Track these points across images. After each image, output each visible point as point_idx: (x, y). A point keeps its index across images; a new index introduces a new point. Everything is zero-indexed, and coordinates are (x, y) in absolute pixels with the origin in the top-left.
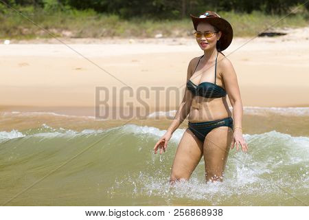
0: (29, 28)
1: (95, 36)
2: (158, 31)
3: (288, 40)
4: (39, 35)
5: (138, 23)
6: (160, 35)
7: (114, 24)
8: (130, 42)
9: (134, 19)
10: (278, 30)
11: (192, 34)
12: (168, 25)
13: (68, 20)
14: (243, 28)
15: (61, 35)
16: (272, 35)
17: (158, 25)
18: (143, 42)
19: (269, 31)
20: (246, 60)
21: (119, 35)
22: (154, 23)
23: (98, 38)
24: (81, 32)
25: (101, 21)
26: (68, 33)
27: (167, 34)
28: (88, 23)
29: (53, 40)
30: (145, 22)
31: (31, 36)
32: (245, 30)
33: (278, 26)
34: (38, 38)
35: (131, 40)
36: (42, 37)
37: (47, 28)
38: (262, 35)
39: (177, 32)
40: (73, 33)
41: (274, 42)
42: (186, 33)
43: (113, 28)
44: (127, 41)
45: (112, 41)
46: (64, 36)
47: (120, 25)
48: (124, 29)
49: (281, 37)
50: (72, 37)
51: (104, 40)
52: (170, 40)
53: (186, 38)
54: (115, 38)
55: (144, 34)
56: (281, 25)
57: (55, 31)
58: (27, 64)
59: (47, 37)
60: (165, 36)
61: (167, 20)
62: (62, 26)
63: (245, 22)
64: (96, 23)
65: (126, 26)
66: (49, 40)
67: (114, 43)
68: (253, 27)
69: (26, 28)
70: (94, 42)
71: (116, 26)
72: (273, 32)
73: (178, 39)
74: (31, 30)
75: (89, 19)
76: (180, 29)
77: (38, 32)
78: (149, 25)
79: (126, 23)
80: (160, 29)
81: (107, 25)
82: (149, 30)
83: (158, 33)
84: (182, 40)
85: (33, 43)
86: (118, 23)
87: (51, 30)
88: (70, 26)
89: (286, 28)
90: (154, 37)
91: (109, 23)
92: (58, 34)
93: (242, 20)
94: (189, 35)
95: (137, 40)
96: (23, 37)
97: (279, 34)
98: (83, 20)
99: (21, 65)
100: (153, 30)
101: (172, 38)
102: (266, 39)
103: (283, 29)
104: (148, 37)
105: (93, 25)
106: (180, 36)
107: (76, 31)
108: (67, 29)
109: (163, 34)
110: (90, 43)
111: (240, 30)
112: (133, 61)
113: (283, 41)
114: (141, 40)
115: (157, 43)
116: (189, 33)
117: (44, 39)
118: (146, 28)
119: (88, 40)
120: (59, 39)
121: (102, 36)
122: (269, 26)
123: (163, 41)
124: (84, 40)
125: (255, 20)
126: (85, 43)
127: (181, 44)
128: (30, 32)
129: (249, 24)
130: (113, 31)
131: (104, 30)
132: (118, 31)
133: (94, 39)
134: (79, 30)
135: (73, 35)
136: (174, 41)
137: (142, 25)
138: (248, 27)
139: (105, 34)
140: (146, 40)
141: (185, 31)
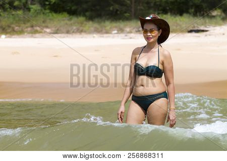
0: (19, 26)
1: (68, 32)
2: (114, 29)
3: (210, 35)
4: (27, 31)
5: (99, 23)
6: (116, 32)
7: (82, 23)
8: (94, 37)
9: (96, 20)
10: (202, 28)
11: (139, 31)
12: (121, 24)
13: (48, 21)
14: (176, 26)
15: (43, 31)
16: (198, 31)
17: (114, 24)
18: (103, 37)
19: (196, 29)
20: (179, 50)
21: (85, 32)
22: (111, 22)
23: (70, 34)
24: (58, 30)
25: (72, 21)
26: (48, 30)
27: (121, 30)
28: (63, 23)
29: (37, 35)
30: (104, 22)
31: (21, 32)
32: (178, 27)
33: (202, 25)
34: (26, 34)
35: (95, 35)
36: (29, 33)
37: (32, 26)
38: (191, 31)
39: (128, 29)
40: (52, 30)
41: (199, 37)
42: (134, 30)
43: (81, 26)
44: (91, 36)
45: (81, 36)
46: (45, 32)
47: (86, 24)
48: (89, 27)
49: (205, 33)
50: (51, 33)
51: (74, 35)
52: (122, 35)
53: (134, 33)
54: (83, 33)
55: (104, 31)
56: (204, 24)
57: (38, 28)
58: (18, 53)
59: (32, 33)
60: (120, 32)
61: (121, 21)
62: (44, 25)
63: (178, 22)
64: (69, 22)
65: (90, 25)
66: (34, 35)
67: (82, 38)
68: (184, 26)
69: (17, 26)
70: (67, 36)
71: (83, 25)
72: (199, 29)
73: (129, 34)
74: (21, 28)
75: (63, 20)
76: (130, 27)
77: (26, 30)
78: (108, 24)
79: (91, 23)
80: (116, 27)
81: (77, 24)
82: (108, 28)
83: (114, 30)
84: (132, 35)
85: (22, 37)
86: (85, 23)
87: (35, 28)
88: (49, 25)
89: (208, 26)
90: (111, 33)
91: (78, 23)
92: (41, 31)
93: (176, 20)
94: (136, 32)
95: (99, 35)
96: (15, 33)
97: (203, 31)
98: (59, 20)
99: (14, 53)
100: (111, 28)
101: (124, 33)
102: (194, 34)
103: (206, 27)
104: (107, 33)
105: (67, 24)
106: (131, 32)
107: (54, 29)
108: (47, 27)
109: (118, 31)
110: (64, 37)
111: (175, 27)
112: (96, 50)
113: (206, 35)
114: (102, 35)
115: (113, 37)
116: (137, 30)
117: (31, 35)
118: (105, 27)
119: (63, 35)
120: (41, 34)
121: (73, 32)
122: (196, 25)
123: (118, 36)
124: (59, 35)
125: (185, 21)
126: (60, 37)
127: (131, 38)
128: (20, 30)
129: (181, 23)
130: (81, 28)
131: (75, 28)
132: (85, 29)
133: (67, 35)
134: (56, 27)
135: (52, 32)
136: (126, 36)
137: (102, 24)
138: (180, 26)
139: (75, 31)
140: (105, 35)
141: (134, 28)
